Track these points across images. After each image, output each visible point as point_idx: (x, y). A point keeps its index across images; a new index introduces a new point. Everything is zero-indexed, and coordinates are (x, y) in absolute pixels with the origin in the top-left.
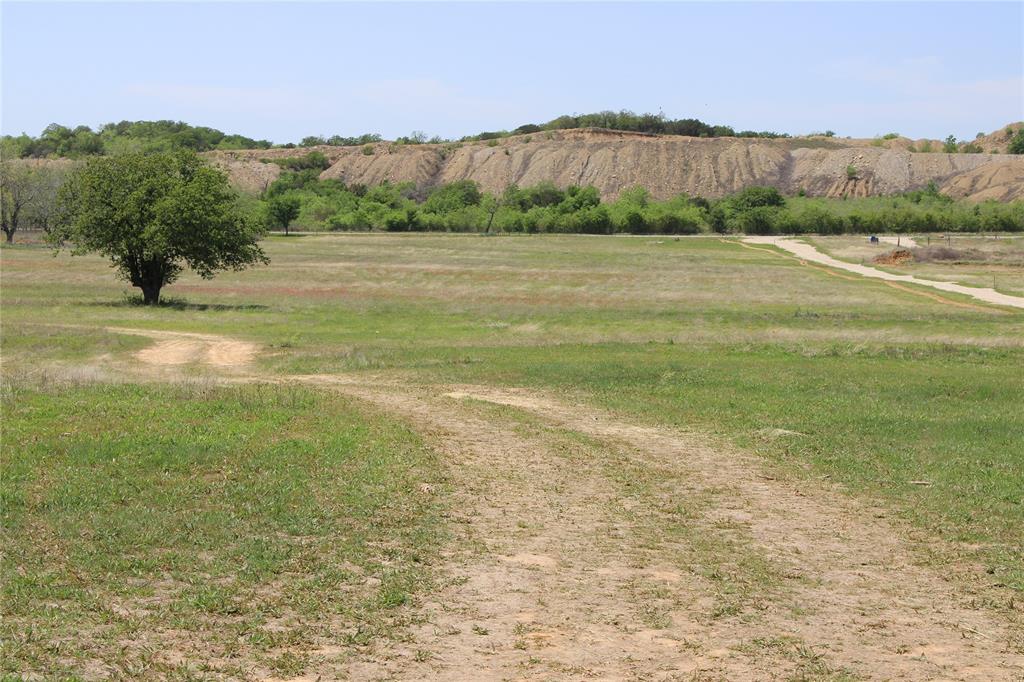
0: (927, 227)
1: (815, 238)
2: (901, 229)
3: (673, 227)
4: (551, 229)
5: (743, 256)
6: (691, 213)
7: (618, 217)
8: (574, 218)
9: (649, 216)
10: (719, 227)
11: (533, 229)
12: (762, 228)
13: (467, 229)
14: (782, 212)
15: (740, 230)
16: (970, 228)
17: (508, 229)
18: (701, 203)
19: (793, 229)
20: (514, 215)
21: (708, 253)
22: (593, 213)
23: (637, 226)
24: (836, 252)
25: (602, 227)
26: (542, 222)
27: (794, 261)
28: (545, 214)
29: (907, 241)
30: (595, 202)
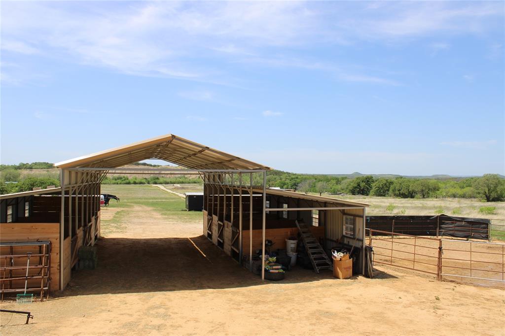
0: (183, 183)
1: (164, 185)
2: (178, 183)
3: (141, 183)
4: (120, 184)
5: (152, 188)
6: (144, 181)
7: (132, 182)
8: (125, 182)
9: (137, 181)
10: (149, 183)
11: (117, 184)
12: (156, 183)
13: (106, 184)
14: (159, 181)
15: (152, 183)
16: (189, 183)
17: (113, 184)
18: (146, 179)
19: (161, 183)
20: (114, 181)
21: (146, 188)
22: (127, 181)
23: (135, 183)
24: (168, 188)
25: (129, 183)
26: (119, 183)
27: (159, 189)
28: (119, 181)
29: (179, 185)
30: (128, 179)
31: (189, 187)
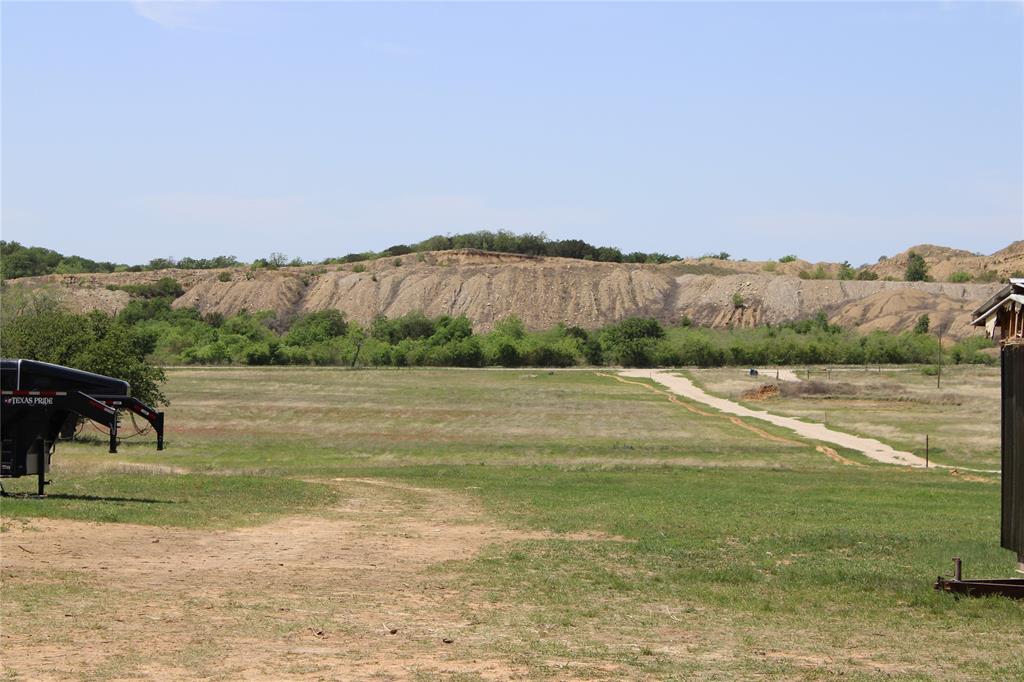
0: (812, 358)
1: (695, 371)
2: (784, 361)
3: (548, 359)
4: (420, 362)
5: (615, 390)
6: (568, 346)
7: (490, 350)
8: (445, 350)
9: (523, 347)
10: (595, 358)
11: (402, 362)
12: (641, 360)
13: (331, 362)
14: (661, 344)
15: (617, 362)
16: (855, 360)
17: (376, 363)
18: (578, 333)
19: (673, 362)
20: (384, 346)
21: (578, 388)
22: (465, 346)
23: (510, 358)
24: (716, 387)
25: (474, 359)
26: (411, 355)
27: (662, 395)
28: (414, 347)
29: (787, 375)
30: (467, 333)
31: (861, 383)
